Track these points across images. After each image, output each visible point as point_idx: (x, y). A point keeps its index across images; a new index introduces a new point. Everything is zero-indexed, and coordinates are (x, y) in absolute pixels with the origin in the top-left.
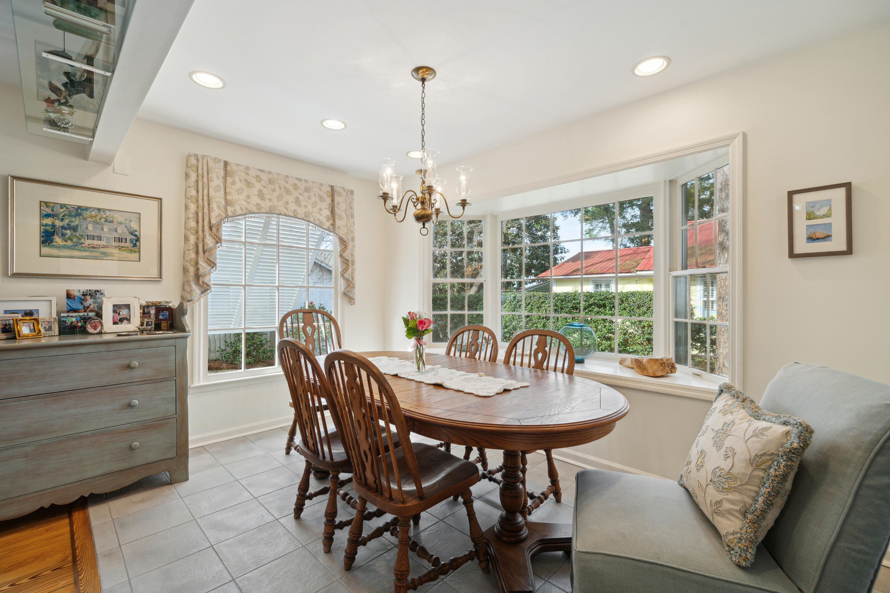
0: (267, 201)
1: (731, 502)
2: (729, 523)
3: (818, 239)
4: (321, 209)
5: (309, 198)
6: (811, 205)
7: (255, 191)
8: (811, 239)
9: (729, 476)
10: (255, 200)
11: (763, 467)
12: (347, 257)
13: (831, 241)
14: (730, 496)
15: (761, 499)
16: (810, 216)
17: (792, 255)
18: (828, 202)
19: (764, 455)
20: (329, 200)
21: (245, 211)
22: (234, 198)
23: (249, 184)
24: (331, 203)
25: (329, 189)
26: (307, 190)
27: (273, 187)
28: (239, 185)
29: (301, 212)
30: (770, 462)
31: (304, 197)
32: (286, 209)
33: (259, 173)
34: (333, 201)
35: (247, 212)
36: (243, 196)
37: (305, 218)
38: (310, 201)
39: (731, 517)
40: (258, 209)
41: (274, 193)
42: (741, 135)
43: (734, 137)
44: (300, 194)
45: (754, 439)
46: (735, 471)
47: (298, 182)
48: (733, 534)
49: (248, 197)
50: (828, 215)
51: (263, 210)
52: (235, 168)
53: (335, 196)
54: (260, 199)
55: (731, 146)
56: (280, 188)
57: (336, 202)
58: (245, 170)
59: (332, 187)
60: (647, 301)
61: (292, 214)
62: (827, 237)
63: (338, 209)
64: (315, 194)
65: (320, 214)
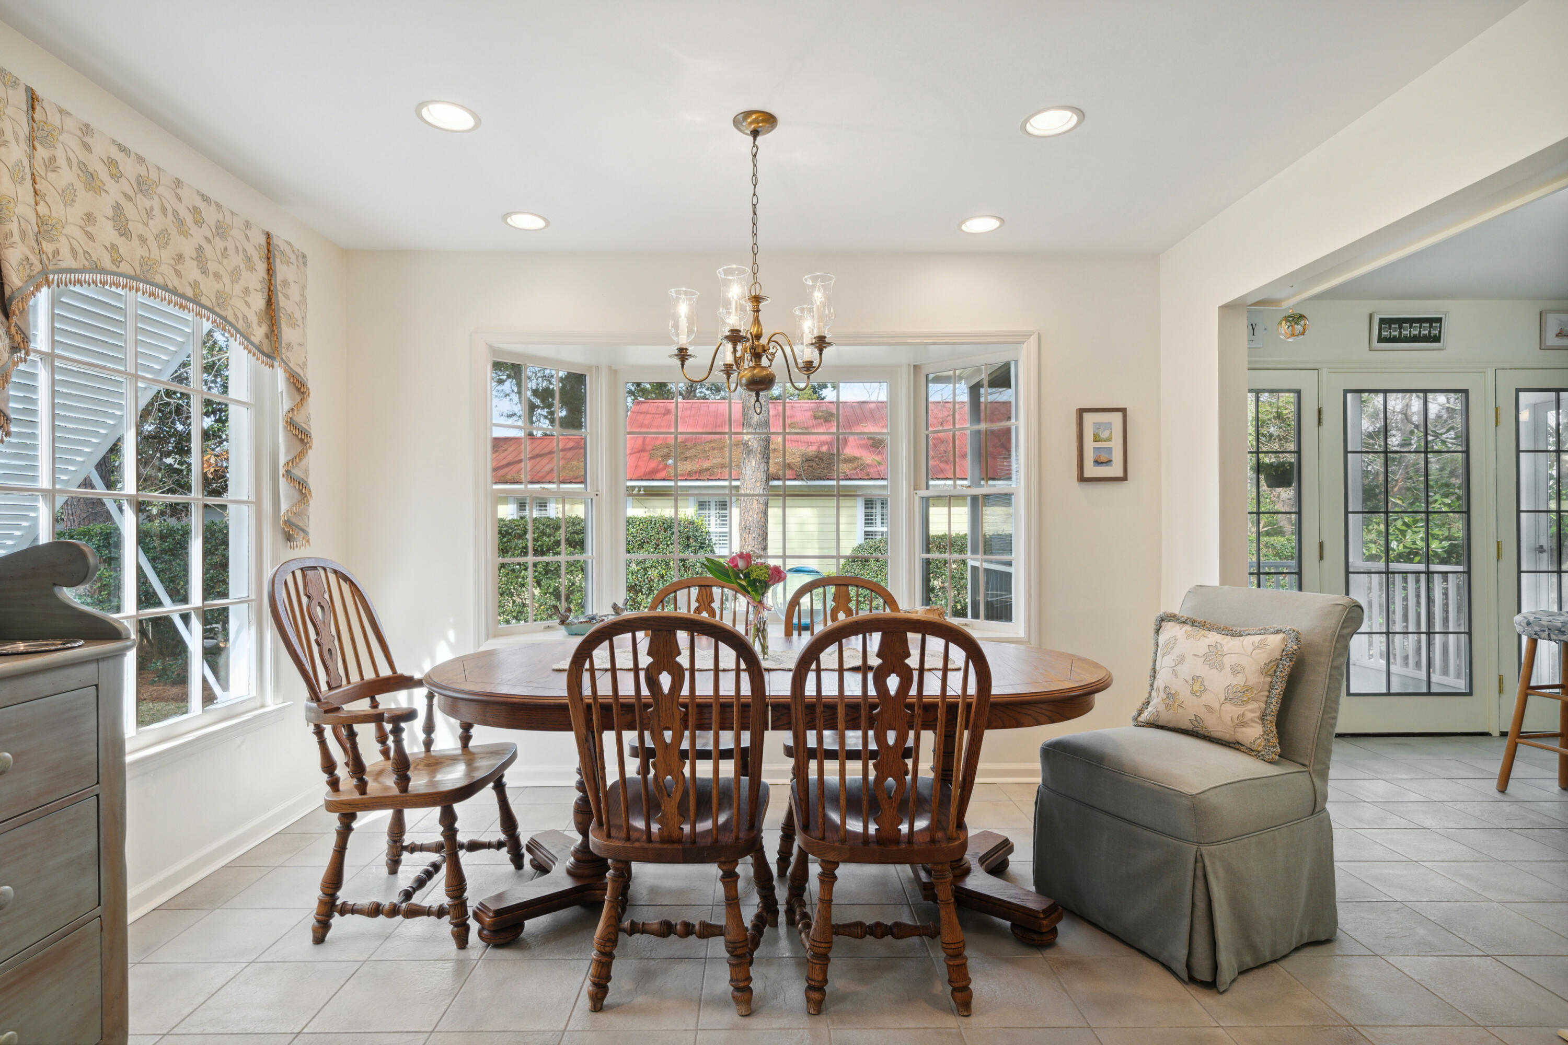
0: (136, 242)
1: (1252, 711)
2: (1253, 730)
3: (1102, 463)
4: (246, 291)
5: (224, 253)
6: (1097, 426)
7: (104, 206)
8: (1098, 463)
9: (1247, 689)
10: (106, 232)
11: (1269, 673)
12: (304, 425)
13: (1111, 466)
14: (1250, 707)
15: (1274, 700)
16: (1097, 439)
17: (1082, 479)
18: (1109, 426)
19: (1271, 662)
20: (261, 267)
21: (82, 262)
22: (53, 214)
23: (91, 180)
24: (266, 277)
25: (263, 240)
26: (221, 230)
27: (148, 203)
28: (66, 176)
29: (209, 288)
30: (1275, 667)
31: (214, 247)
32: (178, 274)
33: (115, 153)
34: (270, 271)
35: (87, 264)
36: (75, 214)
37: (217, 309)
38: (225, 261)
39: (1254, 724)
40: (113, 262)
41: (150, 221)
42: (1037, 333)
43: (1028, 335)
44: (206, 238)
45: (1257, 651)
46: (1250, 683)
47: (202, 205)
48: (1259, 738)
49: (90, 218)
50: (1109, 439)
51: (124, 268)
52: (54, 119)
53: (278, 261)
54: (116, 233)
55: (1026, 343)
56: (164, 210)
57: (279, 277)
58: (80, 134)
59: (268, 236)
60: (653, 533)
61: (190, 293)
62: (1108, 462)
63: (287, 297)
64: (236, 247)
65: (246, 302)
